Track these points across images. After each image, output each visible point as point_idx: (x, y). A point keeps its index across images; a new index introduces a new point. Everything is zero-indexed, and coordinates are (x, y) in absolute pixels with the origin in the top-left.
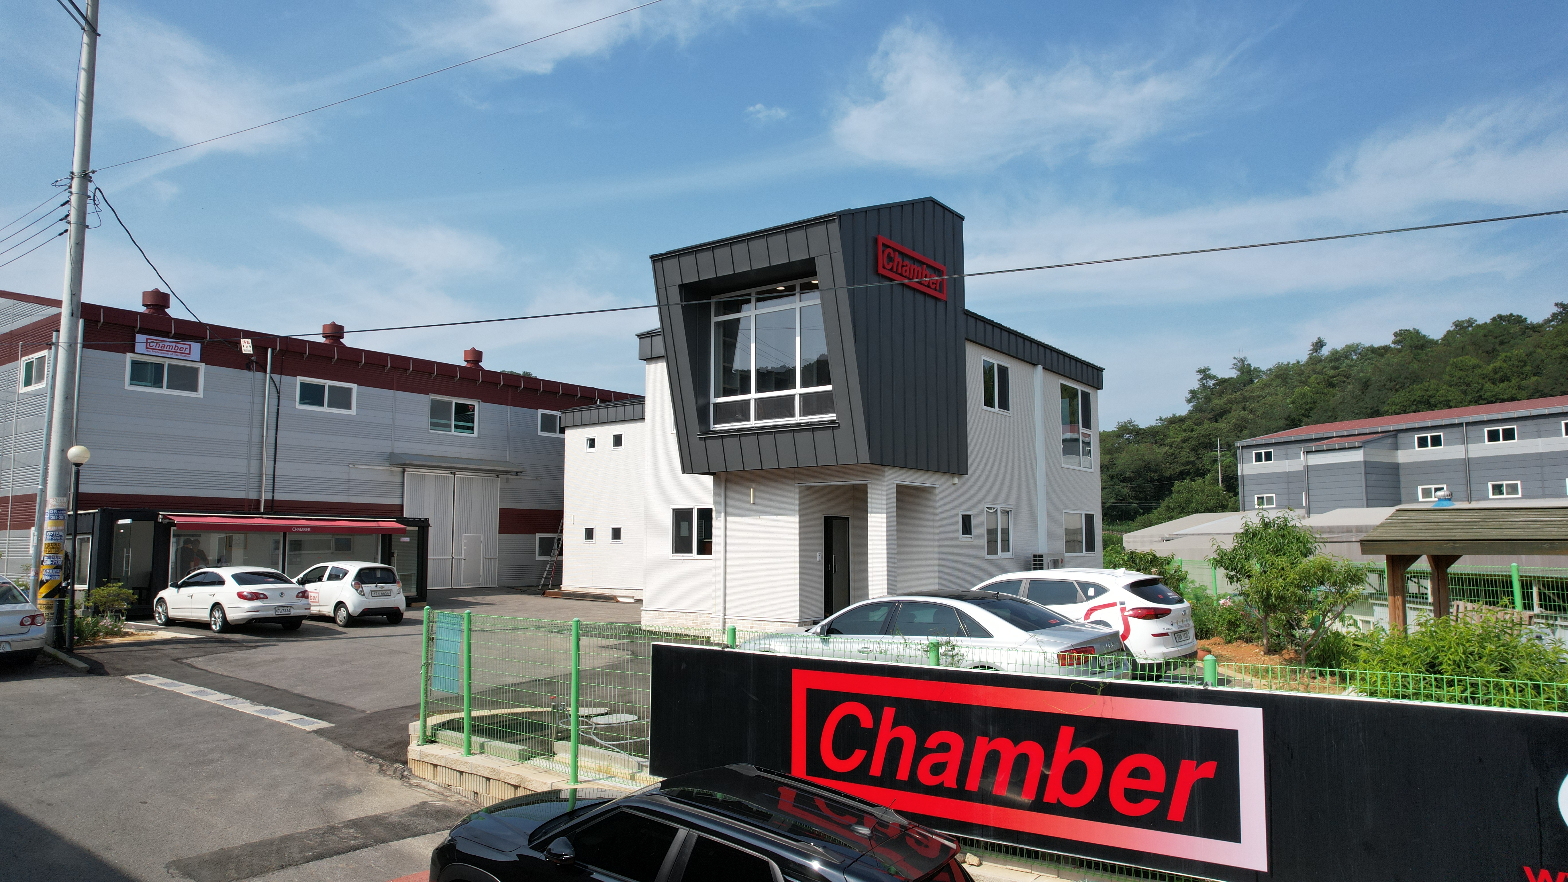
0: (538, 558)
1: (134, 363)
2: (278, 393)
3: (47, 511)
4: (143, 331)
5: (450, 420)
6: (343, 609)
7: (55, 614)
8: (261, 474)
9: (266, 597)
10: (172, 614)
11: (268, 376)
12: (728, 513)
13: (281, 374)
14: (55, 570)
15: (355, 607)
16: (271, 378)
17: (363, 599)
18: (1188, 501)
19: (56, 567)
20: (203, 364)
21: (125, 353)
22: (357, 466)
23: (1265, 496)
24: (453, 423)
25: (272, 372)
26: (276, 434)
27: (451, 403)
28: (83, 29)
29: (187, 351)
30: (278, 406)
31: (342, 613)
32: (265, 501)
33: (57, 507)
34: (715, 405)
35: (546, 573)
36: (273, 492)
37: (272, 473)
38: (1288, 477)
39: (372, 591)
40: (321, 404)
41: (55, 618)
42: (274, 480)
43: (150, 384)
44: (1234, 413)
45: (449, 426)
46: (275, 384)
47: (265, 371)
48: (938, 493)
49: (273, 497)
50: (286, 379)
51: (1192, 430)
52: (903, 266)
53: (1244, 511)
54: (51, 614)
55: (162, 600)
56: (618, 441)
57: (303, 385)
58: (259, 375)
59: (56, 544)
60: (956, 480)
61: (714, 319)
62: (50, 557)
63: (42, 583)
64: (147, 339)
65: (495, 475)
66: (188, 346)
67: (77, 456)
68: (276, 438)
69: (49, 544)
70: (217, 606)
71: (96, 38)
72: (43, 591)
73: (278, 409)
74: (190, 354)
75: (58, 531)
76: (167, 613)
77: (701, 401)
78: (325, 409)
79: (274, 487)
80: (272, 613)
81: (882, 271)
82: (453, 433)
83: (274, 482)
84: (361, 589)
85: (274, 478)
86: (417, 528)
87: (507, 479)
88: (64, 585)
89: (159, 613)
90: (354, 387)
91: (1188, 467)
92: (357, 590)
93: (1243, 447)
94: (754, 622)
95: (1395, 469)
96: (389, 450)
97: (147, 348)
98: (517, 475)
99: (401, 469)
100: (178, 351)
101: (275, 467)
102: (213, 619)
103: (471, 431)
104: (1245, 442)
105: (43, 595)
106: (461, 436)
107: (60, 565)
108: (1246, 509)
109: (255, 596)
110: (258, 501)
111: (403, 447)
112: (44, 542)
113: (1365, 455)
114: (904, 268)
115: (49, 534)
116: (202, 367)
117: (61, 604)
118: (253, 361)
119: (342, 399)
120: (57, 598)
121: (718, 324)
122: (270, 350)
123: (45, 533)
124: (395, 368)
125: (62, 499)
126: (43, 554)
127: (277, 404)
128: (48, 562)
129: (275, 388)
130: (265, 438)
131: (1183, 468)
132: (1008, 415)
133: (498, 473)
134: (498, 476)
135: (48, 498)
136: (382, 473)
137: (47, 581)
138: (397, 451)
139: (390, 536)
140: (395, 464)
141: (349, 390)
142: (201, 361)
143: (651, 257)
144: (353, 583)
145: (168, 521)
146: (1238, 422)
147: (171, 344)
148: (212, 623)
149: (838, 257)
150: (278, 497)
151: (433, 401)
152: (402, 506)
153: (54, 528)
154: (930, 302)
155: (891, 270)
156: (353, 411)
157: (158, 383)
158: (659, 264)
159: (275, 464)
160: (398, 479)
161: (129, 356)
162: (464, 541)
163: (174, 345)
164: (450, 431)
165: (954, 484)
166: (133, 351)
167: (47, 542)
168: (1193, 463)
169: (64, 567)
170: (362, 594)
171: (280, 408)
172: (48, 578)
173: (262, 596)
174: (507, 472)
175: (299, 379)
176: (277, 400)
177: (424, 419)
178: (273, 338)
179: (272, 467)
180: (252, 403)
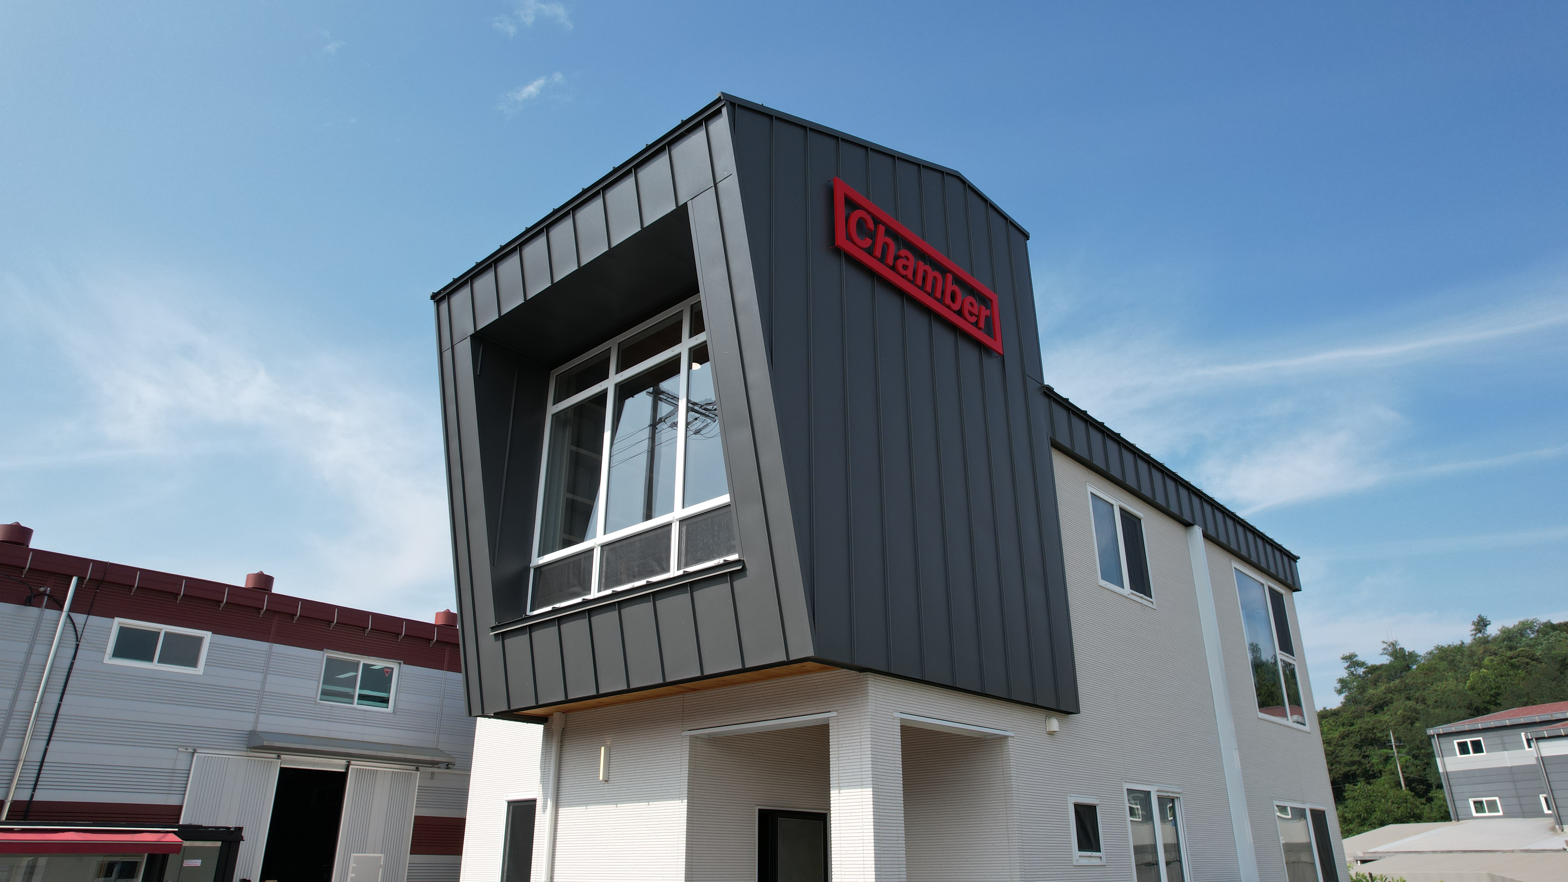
2: (78, 640)
5: (354, 687)
8: (18, 761)
11: (64, 615)
12: (560, 801)
13: (89, 614)
16: (69, 616)
18: (1370, 811)
23: (1484, 799)
24: (357, 692)
25: (72, 609)
26: (61, 700)
27: (358, 664)
30: (74, 658)
34: (538, 569)
36: (33, 789)
37: (39, 759)
38: (1512, 774)
40: (149, 658)
44: (1397, 704)
45: (352, 697)
46: (75, 628)
47: (61, 608)
48: (1014, 749)
49: (32, 796)
50: (94, 620)
51: (1352, 725)
53: (1458, 820)
57: (123, 631)
58: (50, 613)
60: (1054, 724)
65: (414, 768)
68: (58, 706)
73: (72, 664)
78: (154, 665)
81: (842, 241)
82: (355, 706)
83: (39, 773)
85: (41, 766)
86: (219, 844)
87: (433, 773)
90: (207, 635)
91: (1354, 768)
93: (1439, 735)
96: (251, 728)
98: (448, 768)
101: (46, 750)
103: (383, 704)
104: (1441, 729)
106: (366, 711)
108: (1460, 817)
110: (1, 804)
111: (269, 724)
118: (44, 594)
119: (184, 653)
122: (74, 580)
124: (275, 612)
127: (71, 656)
129: (74, 633)
130: (36, 705)
131: (1347, 769)
132: (1150, 605)
133: (418, 764)
134: (417, 769)
138: (261, 728)
139: (165, 857)
140: (254, 748)
141: (198, 640)
143: (433, 297)
146: (1406, 713)
150: (42, 795)
151: (330, 660)
154: (969, 354)
155: (870, 251)
156: (200, 670)
158: (444, 307)
159: (48, 744)
162: (352, 865)
164: (352, 704)
165: (1051, 733)
168: (1360, 763)
171: (76, 662)
174: (434, 764)
175: (118, 622)
176: (73, 651)
177: (314, 686)
178: (85, 562)
179: (43, 749)
180: (29, 653)
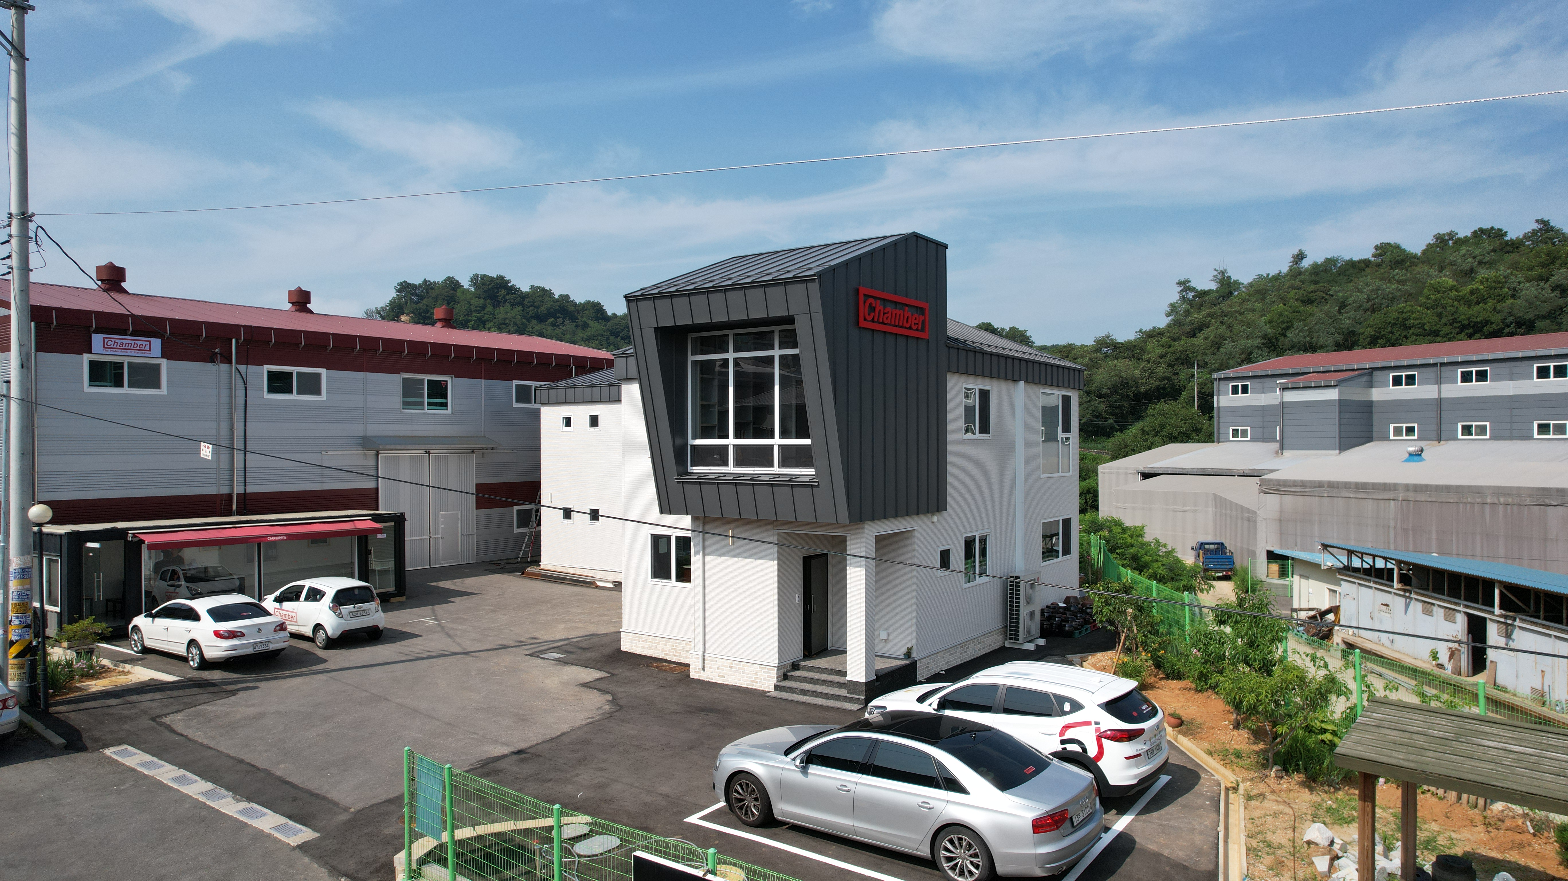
0: (516, 530)
1: (92, 364)
2: (245, 384)
3: (11, 570)
4: (98, 331)
5: (422, 396)
6: (322, 631)
7: (28, 674)
8: (233, 469)
9: (243, 635)
10: (148, 643)
11: (233, 367)
12: (706, 552)
13: (247, 364)
14: (24, 629)
15: (334, 630)
16: (237, 368)
17: (342, 621)
18: (1162, 426)
19: (25, 627)
20: (165, 360)
21: (82, 354)
22: (329, 453)
23: (1240, 428)
24: (426, 400)
25: (237, 363)
26: (245, 426)
27: (423, 380)
28: (10, 55)
29: (147, 348)
30: (246, 397)
31: (321, 635)
32: (238, 494)
33: (22, 566)
34: (693, 446)
35: (524, 545)
36: (245, 486)
37: (243, 466)
38: (1263, 410)
39: (350, 613)
40: (290, 391)
41: (27, 677)
42: (245, 473)
43: (110, 384)
44: (1212, 328)
45: (422, 404)
46: (241, 375)
47: (231, 363)
48: (917, 536)
49: (245, 490)
50: (252, 368)
51: (1169, 345)
52: (884, 314)
53: (1219, 442)
54: (24, 673)
55: (136, 628)
56: (594, 421)
57: (271, 375)
58: (224, 367)
59: (23, 604)
60: (935, 519)
61: (691, 358)
62: (18, 617)
63: (12, 643)
64: (104, 338)
65: (471, 453)
66: (148, 343)
67: (39, 516)
68: (245, 430)
69: (15, 604)
70: (192, 643)
71: (24, 64)
72: (13, 651)
73: (246, 401)
74: (150, 350)
75: (24, 590)
76: (142, 641)
77: (679, 441)
78: (294, 397)
79: (245, 480)
80: (250, 651)
81: (863, 324)
82: (426, 411)
83: (245, 475)
84: (339, 611)
85: (245, 470)
86: (393, 524)
87: (483, 453)
88: (34, 643)
89: (135, 641)
90: (323, 371)
91: (1164, 386)
92: (335, 613)
93: (1220, 379)
94: (733, 662)
95: (1368, 407)
96: (362, 434)
97: (104, 347)
98: (493, 449)
99: (374, 452)
100: (138, 348)
101: (245, 460)
102: (190, 655)
103: (445, 408)
104: (1222, 374)
105: (14, 655)
106: (434, 414)
107: (29, 623)
108: (1220, 440)
109: (231, 635)
110: (230, 496)
111: (375, 429)
112: (11, 602)
113: (1340, 393)
114: (886, 316)
115: (15, 593)
116: (164, 363)
117: (33, 665)
118: (217, 353)
119: (311, 385)
120: (28, 657)
121: (694, 363)
122: (234, 340)
123: (11, 592)
124: (364, 349)
125: (26, 557)
126: (11, 614)
127: (244, 395)
128: (16, 622)
129: (242, 378)
130: (234, 430)
132: (988, 438)
133: (474, 451)
134: (474, 454)
135: (11, 557)
136: (355, 458)
137: (17, 641)
138: (367, 433)
139: (366, 537)
140: (368, 448)
141: (318, 375)
142: (163, 357)
143: (626, 297)
144: (331, 605)
145: (138, 539)
146: (1215, 339)
147: (130, 342)
148: (190, 659)
149: (819, 318)
150: (251, 489)
151: (404, 379)
152: (377, 489)
153: (19, 588)
154: (912, 345)
155: (873, 321)
156: (323, 397)
157: (119, 383)
158: (633, 304)
159: (245, 456)
160: (373, 462)
161: (86, 358)
162: (441, 521)
163: (133, 342)
164: (423, 409)
165: (933, 523)
166: (90, 352)
167: (14, 602)
168: (1170, 379)
169: (33, 625)
170: (340, 616)
171: (248, 399)
172: (18, 638)
173: (239, 634)
174: (483, 449)
175: (267, 368)
176: (244, 391)
177: (396, 399)
178: (237, 327)
179: (243, 460)
180: (219, 396)
